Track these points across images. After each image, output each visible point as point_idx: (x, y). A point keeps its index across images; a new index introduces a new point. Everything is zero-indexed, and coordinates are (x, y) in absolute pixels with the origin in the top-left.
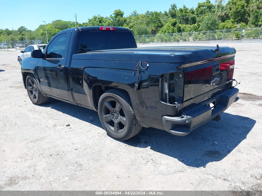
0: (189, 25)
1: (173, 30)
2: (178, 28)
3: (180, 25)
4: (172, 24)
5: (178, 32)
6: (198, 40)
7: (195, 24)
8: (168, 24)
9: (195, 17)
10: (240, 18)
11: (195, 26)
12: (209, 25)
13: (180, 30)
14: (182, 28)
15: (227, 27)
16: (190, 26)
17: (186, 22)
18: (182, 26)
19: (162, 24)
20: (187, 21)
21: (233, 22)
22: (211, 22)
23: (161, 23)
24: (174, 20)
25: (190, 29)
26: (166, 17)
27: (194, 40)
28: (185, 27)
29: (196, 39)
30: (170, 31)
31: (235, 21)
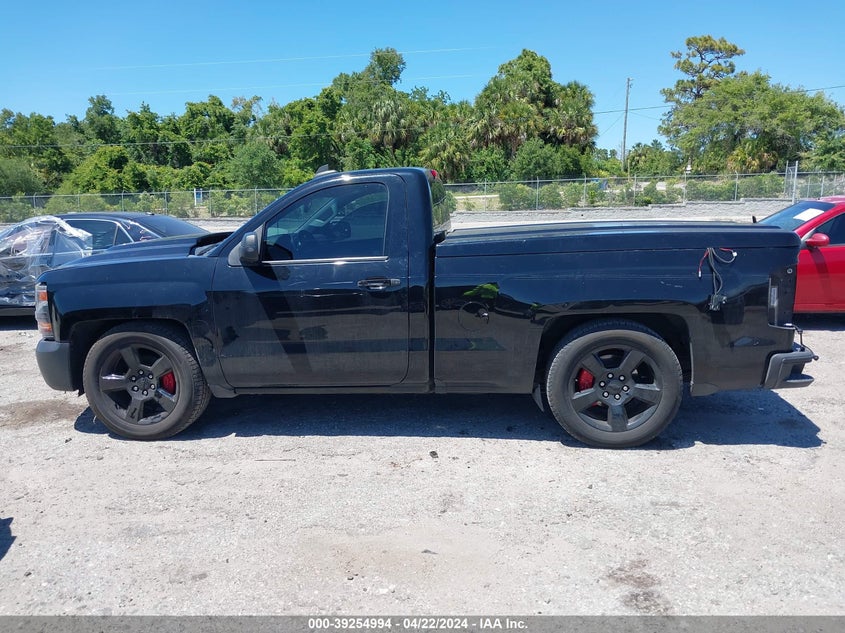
0: (169, 168)
1: (120, 180)
2: (135, 176)
3: (141, 167)
4: (110, 163)
5: (137, 187)
6: (225, 214)
7: (193, 166)
8: (93, 160)
9: (185, 144)
10: (316, 155)
11: (194, 172)
12: (256, 172)
13: (142, 184)
14: (149, 175)
15: (289, 180)
16: (176, 171)
17: (157, 159)
18: (150, 170)
19: (66, 158)
20: (159, 155)
21: (301, 168)
22: (257, 162)
23: (61, 154)
24: (115, 149)
25: (177, 180)
26: (76, 137)
27: (213, 215)
28: (159, 173)
29: (221, 210)
30: (109, 183)
31: (306, 165)
